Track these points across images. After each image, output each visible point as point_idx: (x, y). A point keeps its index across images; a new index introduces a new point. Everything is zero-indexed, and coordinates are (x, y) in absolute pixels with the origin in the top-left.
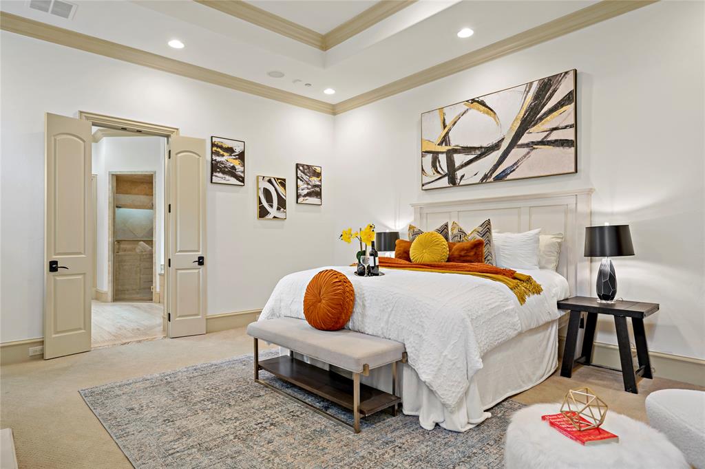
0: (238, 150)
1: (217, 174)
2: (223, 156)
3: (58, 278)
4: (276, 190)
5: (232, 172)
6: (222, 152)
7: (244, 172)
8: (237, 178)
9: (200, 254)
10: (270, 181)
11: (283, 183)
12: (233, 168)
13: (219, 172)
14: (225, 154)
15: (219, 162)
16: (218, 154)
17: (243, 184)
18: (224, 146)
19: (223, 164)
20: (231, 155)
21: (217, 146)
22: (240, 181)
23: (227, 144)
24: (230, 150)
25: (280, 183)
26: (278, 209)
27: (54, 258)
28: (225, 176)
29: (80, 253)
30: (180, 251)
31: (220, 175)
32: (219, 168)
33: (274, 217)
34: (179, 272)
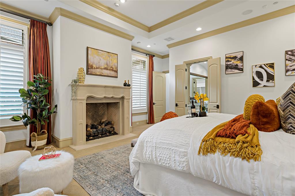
0: (239, 56)
1: (228, 70)
2: (231, 61)
3: (178, 108)
4: (266, 71)
5: (236, 67)
6: (230, 60)
7: (243, 66)
8: (239, 69)
9: (217, 104)
10: (261, 67)
11: (272, 66)
12: (237, 65)
13: (229, 69)
14: (232, 60)
15: (229, 64)
16: (228, 61)
17: (242, 72)
18: (231, 57)
19: (231, 65)
20: (235, 60)
21: (228, 58)
22: (240, 70)
23: (233, 55)
24: (235, 58)
25: (268, 66)
26: (268, 81)
27: (177, 103)
28: (232, 70)
29: (182, 102)
30: (211, 102)
31: (230, 70)
32: (229, 67)
33: (264, 86)
34: (210, 110)
